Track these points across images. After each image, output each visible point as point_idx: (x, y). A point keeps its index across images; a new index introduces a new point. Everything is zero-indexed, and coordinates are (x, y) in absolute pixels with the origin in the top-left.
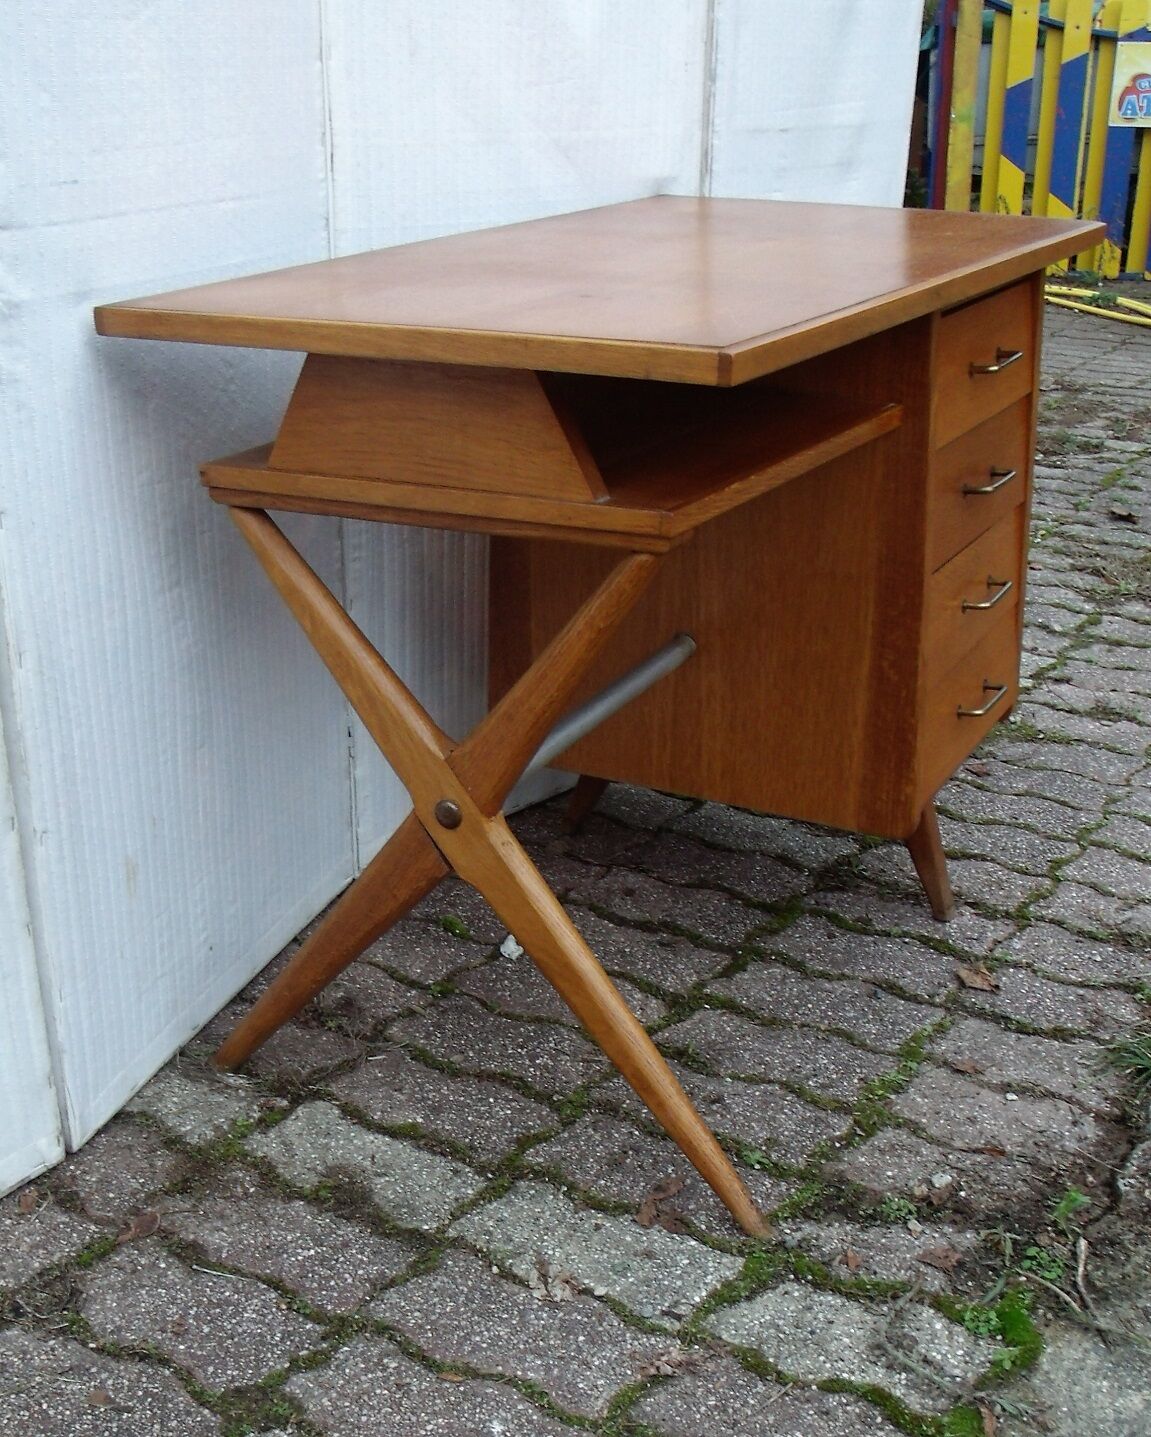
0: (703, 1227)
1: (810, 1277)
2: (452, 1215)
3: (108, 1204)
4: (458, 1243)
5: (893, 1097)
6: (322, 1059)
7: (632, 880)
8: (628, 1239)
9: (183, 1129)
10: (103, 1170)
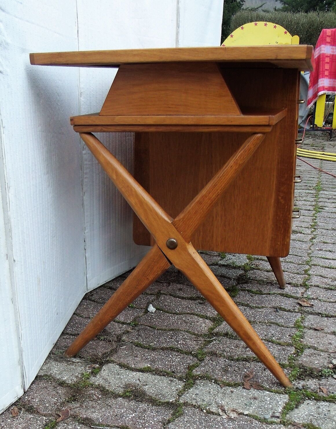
0: (268, 387)
1: (313, 397)
2: (178, 395)
3: (47, 408)
4: (186, 404)
5: (302, 340)
6: (104, 350)
7: (179, 286)
8: (245, 394)
9: (64, 379)
10: (39, 397)
